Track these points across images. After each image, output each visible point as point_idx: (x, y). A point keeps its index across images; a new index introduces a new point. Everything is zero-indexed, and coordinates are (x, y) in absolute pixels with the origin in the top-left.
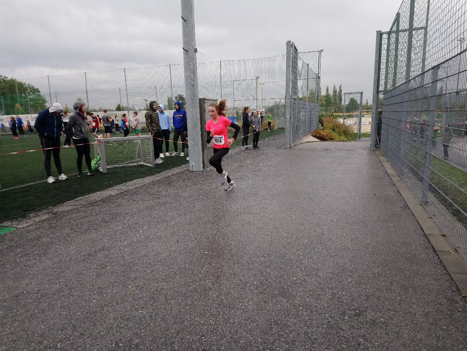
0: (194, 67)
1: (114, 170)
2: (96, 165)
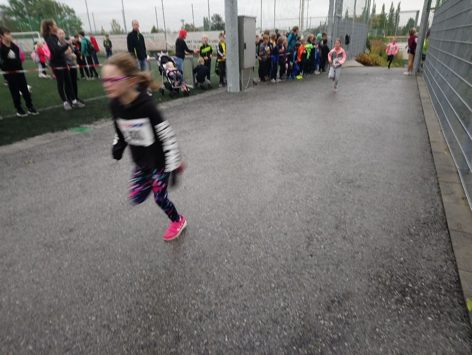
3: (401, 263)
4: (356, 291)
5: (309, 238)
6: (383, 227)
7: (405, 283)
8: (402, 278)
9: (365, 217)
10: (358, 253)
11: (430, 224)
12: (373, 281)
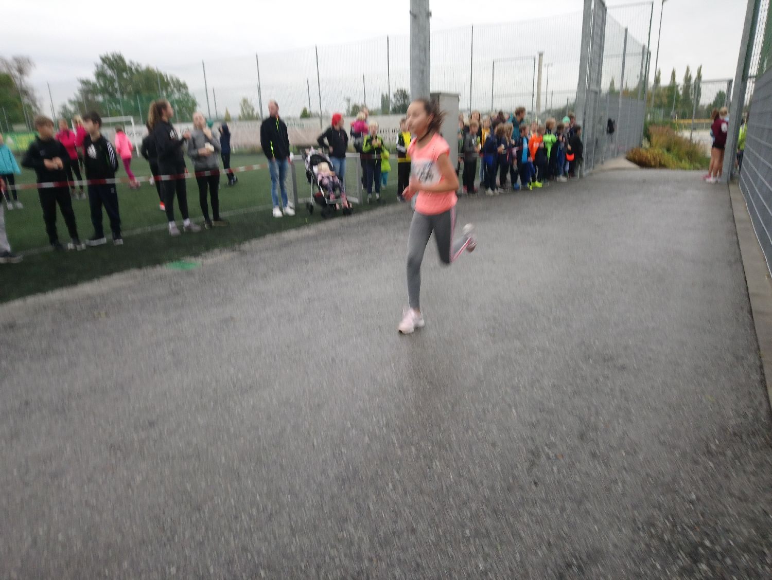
3: (692, 502)
4: (611, 548)
5: (533, 453)
6: (662, 438)
7: (696, 539)
8: (693, 529)
9: (631, 421)
10: (616, 482)
11: (744, 437)
12: (641, 534)
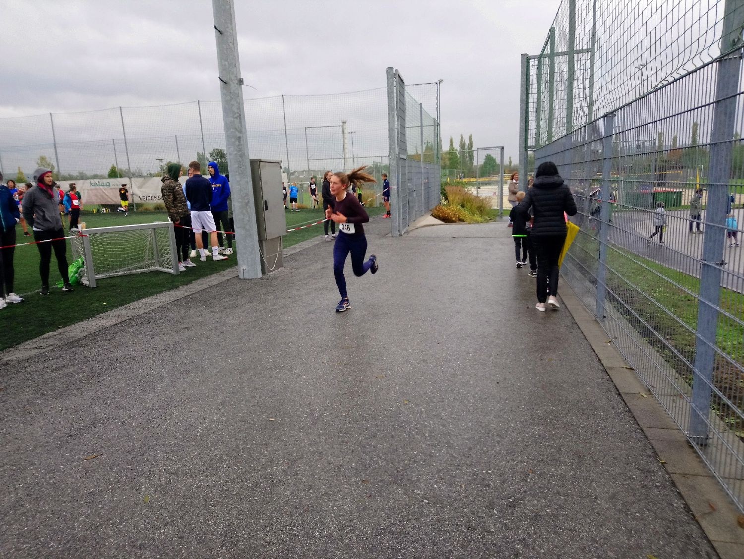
0: (239, 108)
1: (109, 281)
2: (77, 275)
